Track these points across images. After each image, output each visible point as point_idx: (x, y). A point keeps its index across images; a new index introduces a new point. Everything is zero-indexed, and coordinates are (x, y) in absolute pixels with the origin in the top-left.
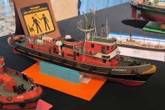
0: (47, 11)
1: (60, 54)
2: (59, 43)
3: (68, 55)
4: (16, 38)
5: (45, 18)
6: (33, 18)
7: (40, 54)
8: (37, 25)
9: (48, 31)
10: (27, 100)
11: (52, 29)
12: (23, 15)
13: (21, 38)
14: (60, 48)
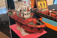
0: (45, 1)
1: (50, 15)
2: (51, 11)
3: (53, 16)
4: (35, 9)
5: (44, 4)
6: (40, 3)
7: (43, 15)
8: (41, 6)
9: (45, 8)
10: (41, 27)
11: (46, 8)
12: (37, 2)
13: (36, 9)
14: (50, 13)
